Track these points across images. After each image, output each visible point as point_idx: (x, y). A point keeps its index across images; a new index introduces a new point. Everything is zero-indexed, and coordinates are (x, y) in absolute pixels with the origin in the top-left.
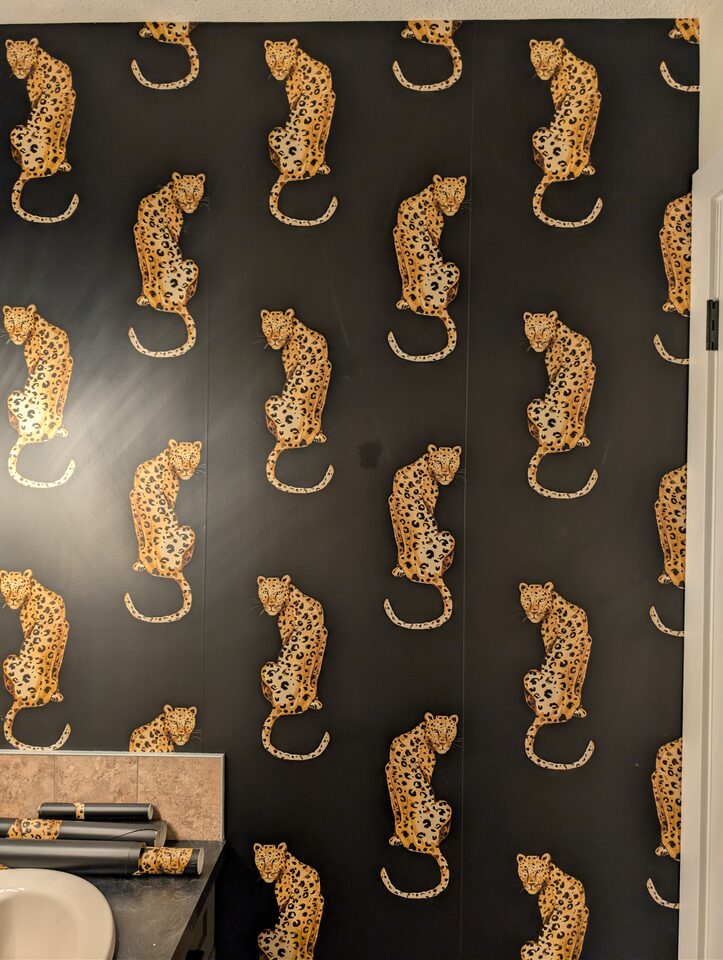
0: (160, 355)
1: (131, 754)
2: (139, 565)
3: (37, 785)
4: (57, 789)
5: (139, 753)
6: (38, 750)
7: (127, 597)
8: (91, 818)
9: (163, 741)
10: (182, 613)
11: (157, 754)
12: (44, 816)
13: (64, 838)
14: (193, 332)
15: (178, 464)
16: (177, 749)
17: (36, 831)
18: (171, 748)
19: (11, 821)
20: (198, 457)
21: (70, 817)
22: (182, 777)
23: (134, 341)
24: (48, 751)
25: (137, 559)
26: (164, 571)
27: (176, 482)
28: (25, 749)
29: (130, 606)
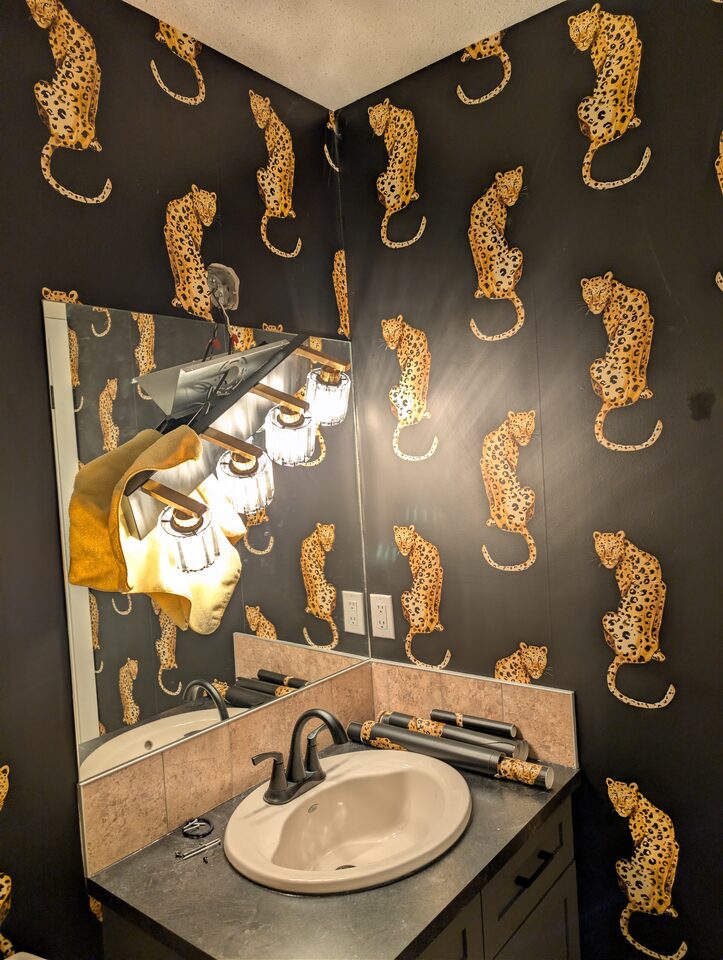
0: (496, 338)
1: (496, 680)
2: (491, 521)
3: (430, 694)
4: (444, 701)
5: (502, 681)
6: (429, 668)
7: (484, 549)
8: (468, 726)
9: (521, 673)
10: (529, 563)
11: (517, 683)
12: (434, 718)
13: (446, 737)
14: (522, 312)
15: (517, 433)
16: (533, 681)
17: (426, 728)
18: (528, 680)
19: (411, 717)
20: (533, 425)
21: (452, 723)
22: (538, 706)
23: (475, 330)
24: (436, 669)
25: (489, 516)
26: (512, 527)
27: (516, 448)
28: (420, 666)
29: (486, 556)
